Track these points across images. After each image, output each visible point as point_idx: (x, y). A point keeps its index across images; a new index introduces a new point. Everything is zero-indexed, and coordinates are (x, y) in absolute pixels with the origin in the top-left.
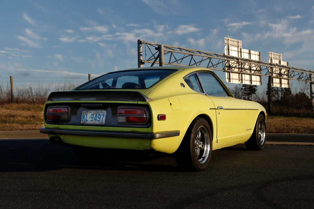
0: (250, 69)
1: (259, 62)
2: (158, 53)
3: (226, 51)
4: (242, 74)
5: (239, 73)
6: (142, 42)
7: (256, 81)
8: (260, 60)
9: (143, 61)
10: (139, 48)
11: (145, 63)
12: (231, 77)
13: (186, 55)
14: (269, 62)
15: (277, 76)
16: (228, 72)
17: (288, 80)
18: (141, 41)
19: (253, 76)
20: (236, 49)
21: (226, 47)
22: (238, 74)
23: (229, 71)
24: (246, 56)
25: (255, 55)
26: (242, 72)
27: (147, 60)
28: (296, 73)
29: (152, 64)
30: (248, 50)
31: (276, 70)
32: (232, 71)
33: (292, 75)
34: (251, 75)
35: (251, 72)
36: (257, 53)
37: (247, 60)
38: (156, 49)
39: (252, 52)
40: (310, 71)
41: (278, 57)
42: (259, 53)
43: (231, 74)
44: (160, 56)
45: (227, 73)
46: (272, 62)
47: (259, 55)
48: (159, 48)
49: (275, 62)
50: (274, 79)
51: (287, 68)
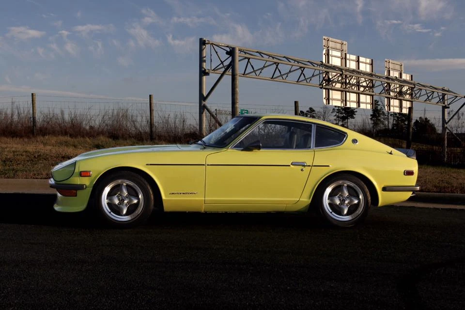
0: (358, 85)
1: (371, 75)
2: (230, 59)
3: (324, 56)
4: (346, 92)
5: (342, 91)
6: (207, 42)
7: (366, 103)
8: (372, 71)
9: (207, 71)
10: (201, 51)
11: (210, 74)
12: (331, 97)
13: (268, 63)
14: (386, 74)
15: (396, 96)
16: (326, 89)
17: (412, 102)
18: (205, 41)
19: (362, 96)
20: (339, 54)
21: (324, 52)
22: (340, 92)
23: (327, 87)
24: (352, 65)
25: (366, 63)
26: (347, 90)
27: (214, 70)
28: (423, 92)
29: (220, 75)
30: (355, 56)
31: (395, 86)
32: (333, 88)
33: (418, 96)
34: (358, 94)
35: (359, 89)
36: (368, 61)
37: (353, 71)
38: (227, 53)
39: (361, 59)
40: (443, 90)
41: (398, 67)
42: (372, 60)
43: (331, 91)
44: (232, 65)
45: (324, 90)
46: (389, 75)
47: (372, 64)
48: (231, 52)
49: (394, 74)
50: (392, 101)
51: (411, 84)
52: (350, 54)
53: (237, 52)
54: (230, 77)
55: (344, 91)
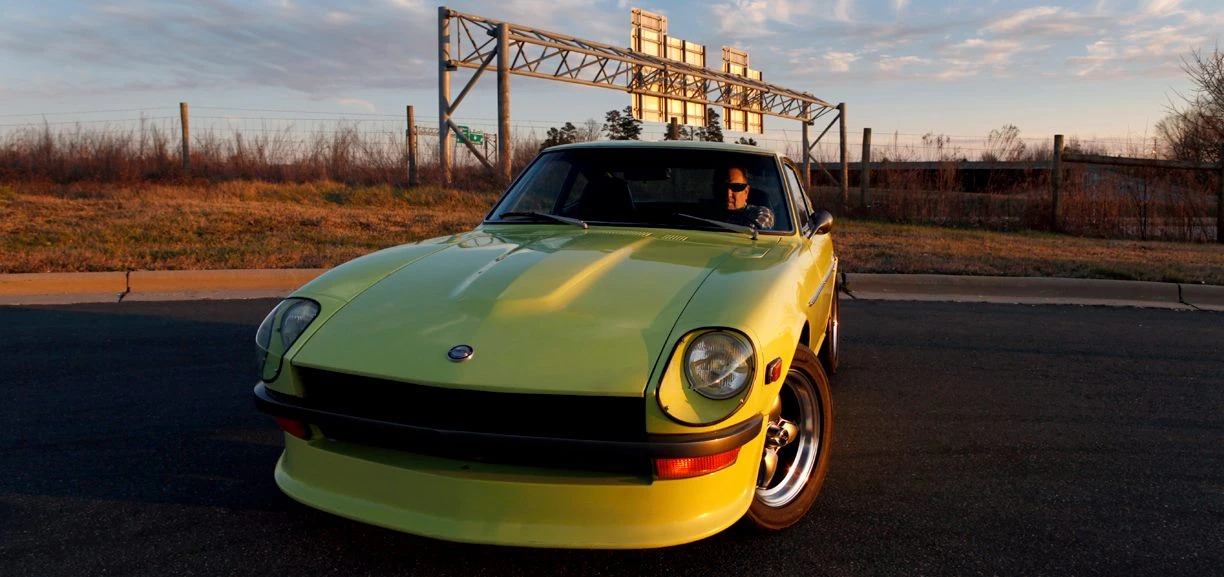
0: (684, 86)
1: (703, 71)
2: (494, 43)
3: (633, 40)
4: (666, 98)
5: (660, 97)
6: (452, 13)
7: (696, 117)
8: (704, 65)
9: (453, 63)
10: (442, 28)
11: (458, 68)
12: (644, 107)
13: (550, 51)
14: (723, 70)
15: (739, 105)
16: (635, 93)
17: (761, 115)
18: (449, 11)
19: (690, 106)
20: (654, 36)
21: (633, 33)
22: (657, 99)
23: (639, 91)
24: (674, 55)
25: (694, 52)
26: (668, 95)
27: (464, 61)
28: (778, 100)
29: (475, 70)
30: (678, 41)
31: (737, 89)
32: (648, 92)
33: (770, 106)
34: (685, 102)
35: (685, 95)
36: (699, 48)
37: (677, 65)
38: (489, 33)
39: (689, 45)
40: (805, 95)
41: (740, 59)
42: (704, 48)
43: (643, 97)
44: (498, 51)
45: (633, 95)
46: (729, 71)
47: (704, 54)
48: (496, 32)
49: (736, 70)
50: (732, 112)
51: (761, 86)
52: (672, 36)
53: (507, 33)
54: (495, 74)
55: (664, 98)
